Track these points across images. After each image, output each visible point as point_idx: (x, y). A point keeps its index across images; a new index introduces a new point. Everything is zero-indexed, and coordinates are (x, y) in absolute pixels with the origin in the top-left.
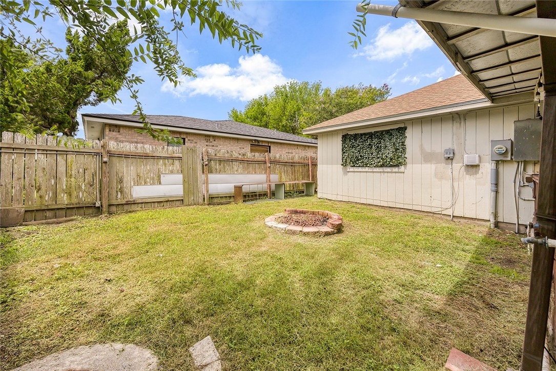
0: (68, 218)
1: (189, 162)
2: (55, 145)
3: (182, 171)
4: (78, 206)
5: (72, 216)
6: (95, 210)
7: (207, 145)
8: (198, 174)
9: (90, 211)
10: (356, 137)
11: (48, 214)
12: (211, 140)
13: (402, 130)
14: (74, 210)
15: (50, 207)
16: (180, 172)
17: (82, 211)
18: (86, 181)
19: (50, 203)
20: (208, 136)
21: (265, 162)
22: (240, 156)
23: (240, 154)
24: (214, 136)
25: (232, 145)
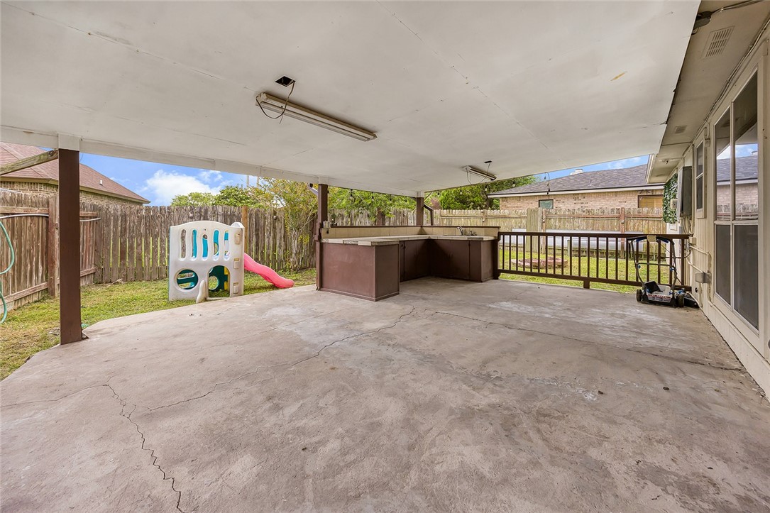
1: (532, 220)
7: (576, 203)
8: (538, 229)
12: (580, 198)
16: (525, 227)
20: (576, 194)
21: (619, 218)
22: (584, 214)
23: (584, 212)
24: (582, 194)
25: (608, 200)
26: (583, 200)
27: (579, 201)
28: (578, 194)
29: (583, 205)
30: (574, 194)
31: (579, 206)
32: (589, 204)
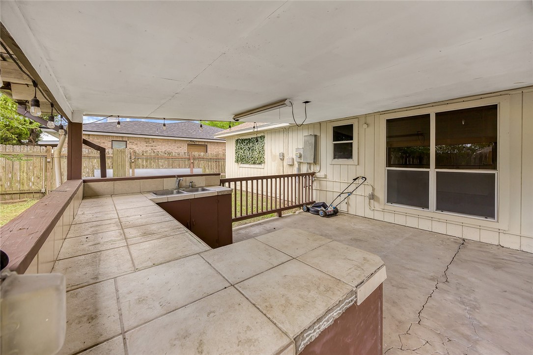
0: (21, 200)
1: (119, 160)
2: (12, 151)
3: (112, 167)
4: (28, 192)
5: (24, 198)
6: (41, 195)
7: (146, 146)
8: (127, 169)
9: (38, 195)
10: (243, 141)
11: (7, 197)
12: (150, 142)
13: (263, 137)
14: (26, 194)
15: (8, 192)
16: (111, 167)
17: (31, 195)
18: (35, 175)
19: (8, 190)
20: (147, 138)
21: (189, 159)
22: (166, 155)
23: (166, 154)
24: (152, 139)
25: (170, 146)
26: (154, 144)
27: (150, 145)
28: (149, 138)
29: (153, 148)
30: (145, 138)
31: (149, 149)
32: (158, 147)
